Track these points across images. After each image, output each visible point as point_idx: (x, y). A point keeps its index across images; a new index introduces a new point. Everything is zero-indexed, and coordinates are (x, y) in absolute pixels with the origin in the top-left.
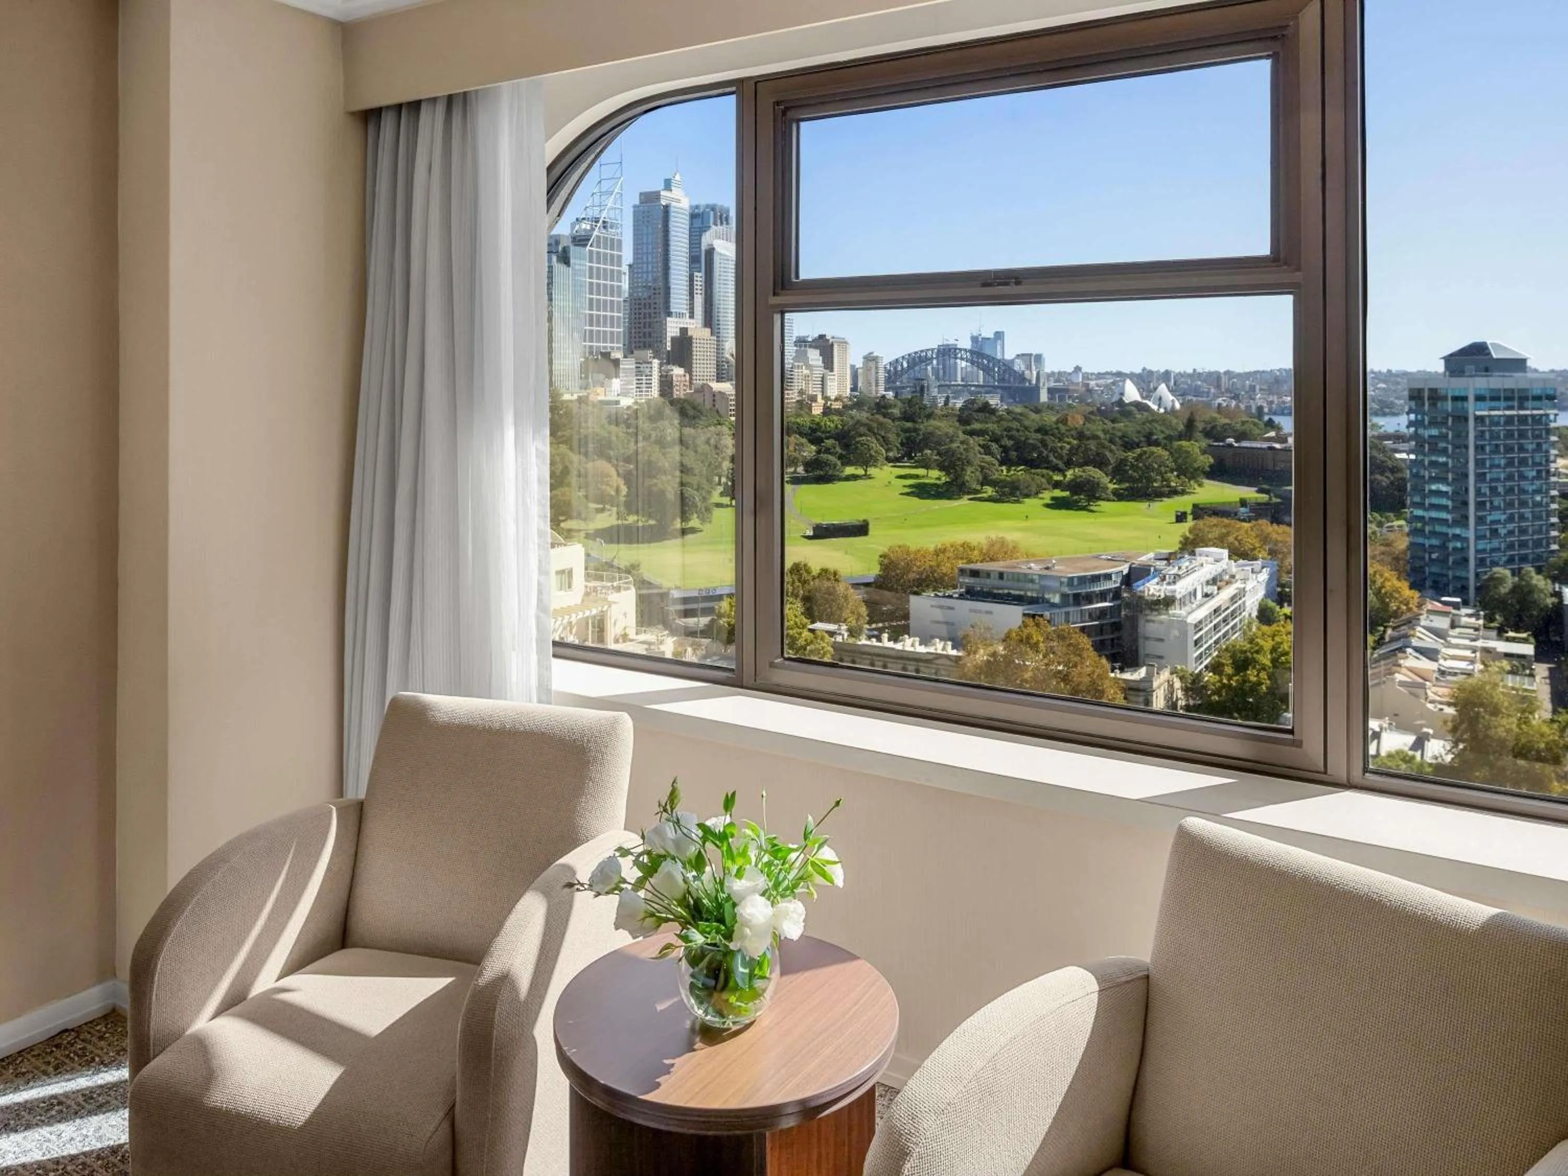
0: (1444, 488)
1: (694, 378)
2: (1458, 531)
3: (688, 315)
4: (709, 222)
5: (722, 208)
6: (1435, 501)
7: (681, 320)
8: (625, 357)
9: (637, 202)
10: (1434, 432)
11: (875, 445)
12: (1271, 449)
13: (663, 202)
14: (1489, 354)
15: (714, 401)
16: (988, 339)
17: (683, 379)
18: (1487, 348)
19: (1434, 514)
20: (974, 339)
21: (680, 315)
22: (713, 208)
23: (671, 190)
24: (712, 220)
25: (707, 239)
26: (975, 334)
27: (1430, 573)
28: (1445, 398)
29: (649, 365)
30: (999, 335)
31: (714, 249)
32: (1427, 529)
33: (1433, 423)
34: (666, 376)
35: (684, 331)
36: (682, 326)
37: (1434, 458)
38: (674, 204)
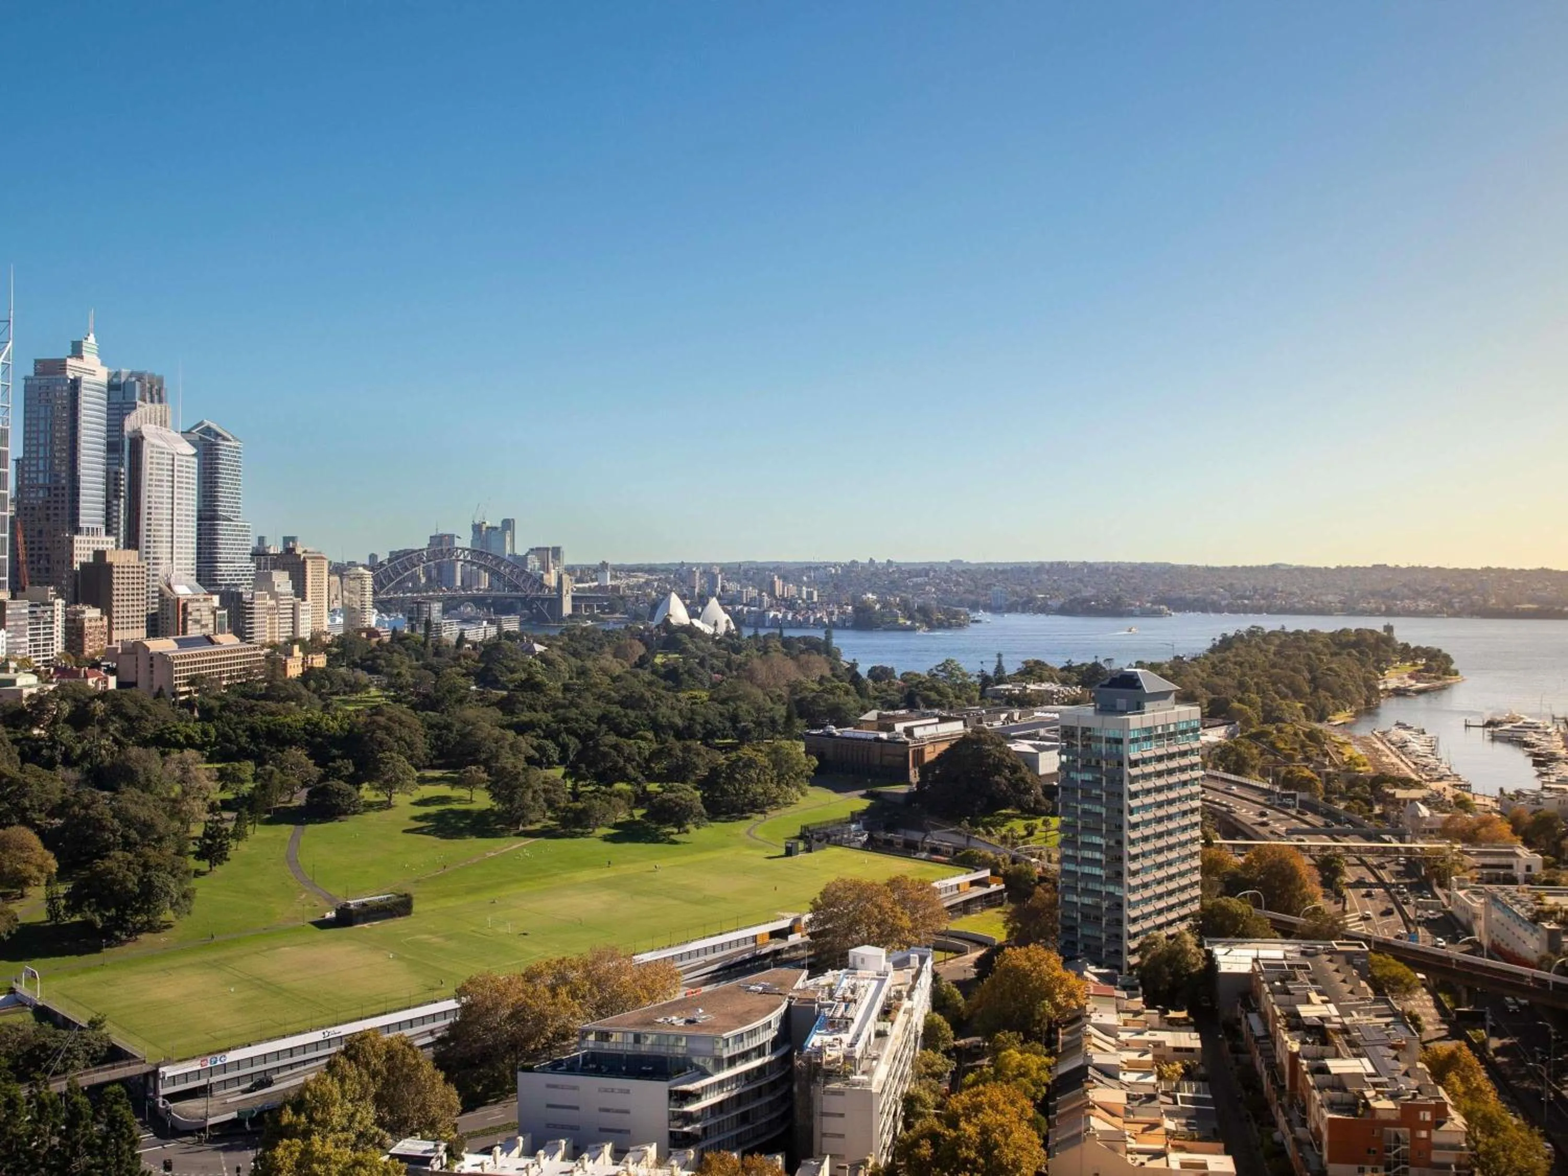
0: (1097, 840)
1: (115, 621)
2: (1111, 889)
3: (104, 531)
4: (134, 397)
5: (152, 376)
6: (1088, 854)
7: (96, 539)
8: (13, 597)
9: (31, 373)
10: (1088, 777)
11: (403, 763)
12: (878, 740)
13: (70, 375)
14: (1141, 687)
15: (152, 666)
16: (496, 528)
17: (99, 623)
18: (1138, 680)
19: (1087, 869)
20: (477, 528)
21: (93, 532)
22: (140, 377)
23: (82, 357)
24: (137, 395)
25: (130, 423)
26: (477, 522)
27: (1083, 935)
28: (1099, 739)
29: (51, 608)
30: (508, 524)
31: (142, 438)
32: (1080, 885)
33: (1086, 767)
34: (74, 621)
35: (100, 555)
36: (96, 547)
37: (1086, 806)
38: (86, 377)
